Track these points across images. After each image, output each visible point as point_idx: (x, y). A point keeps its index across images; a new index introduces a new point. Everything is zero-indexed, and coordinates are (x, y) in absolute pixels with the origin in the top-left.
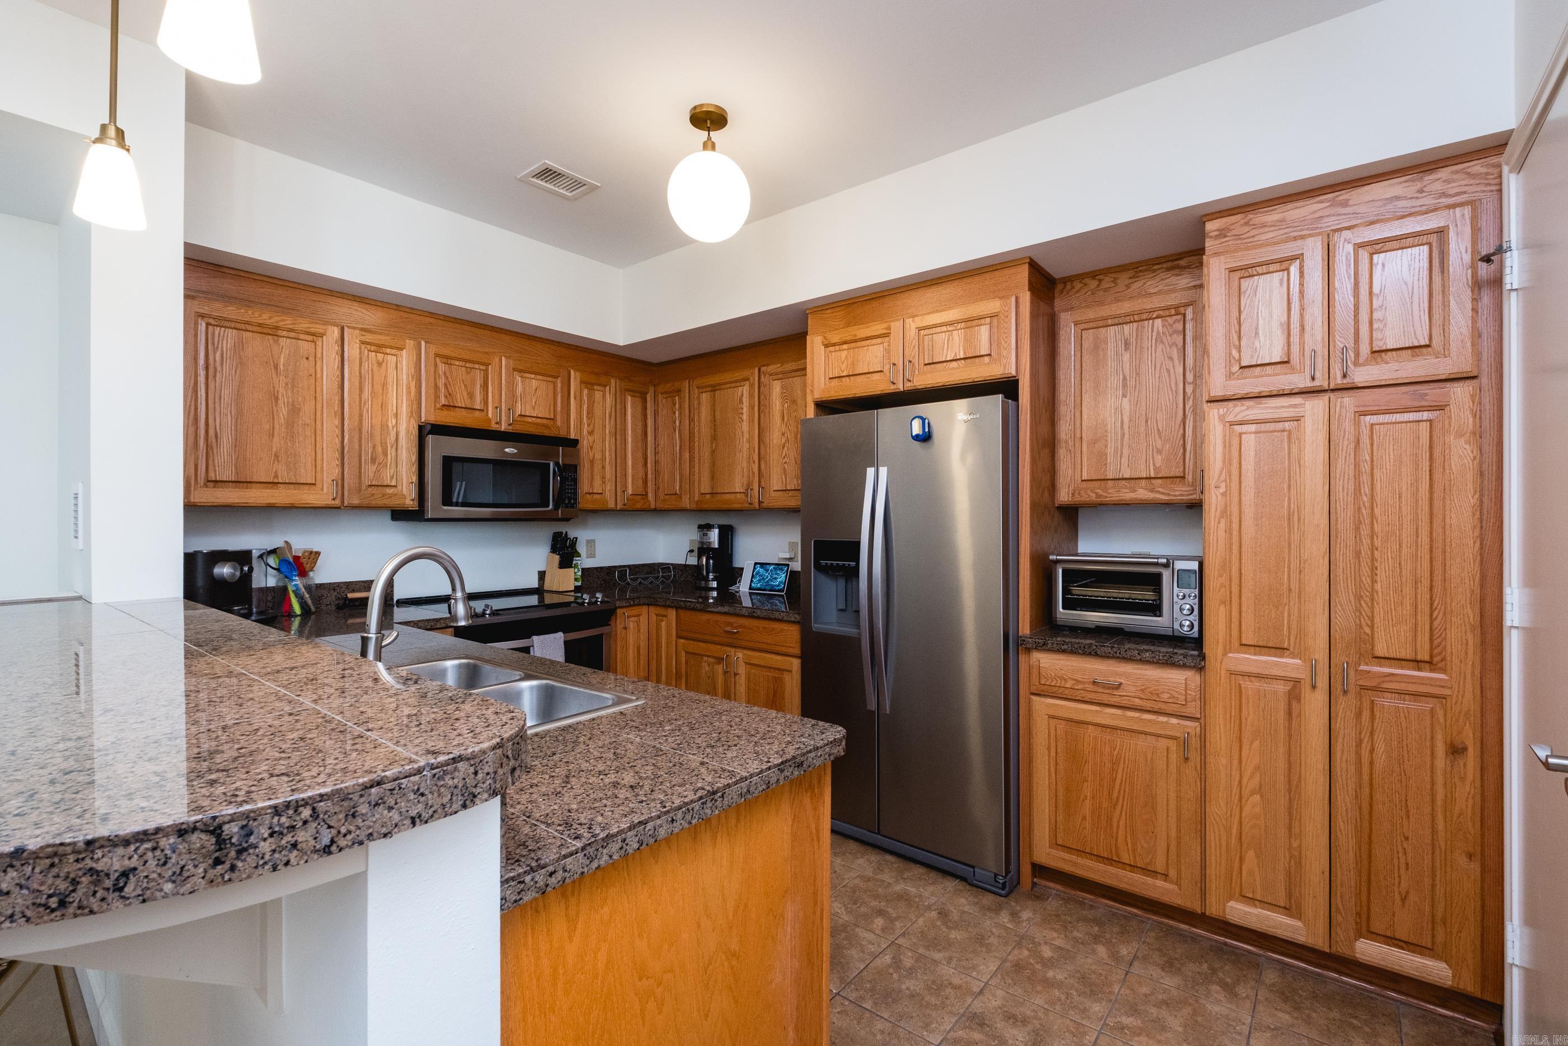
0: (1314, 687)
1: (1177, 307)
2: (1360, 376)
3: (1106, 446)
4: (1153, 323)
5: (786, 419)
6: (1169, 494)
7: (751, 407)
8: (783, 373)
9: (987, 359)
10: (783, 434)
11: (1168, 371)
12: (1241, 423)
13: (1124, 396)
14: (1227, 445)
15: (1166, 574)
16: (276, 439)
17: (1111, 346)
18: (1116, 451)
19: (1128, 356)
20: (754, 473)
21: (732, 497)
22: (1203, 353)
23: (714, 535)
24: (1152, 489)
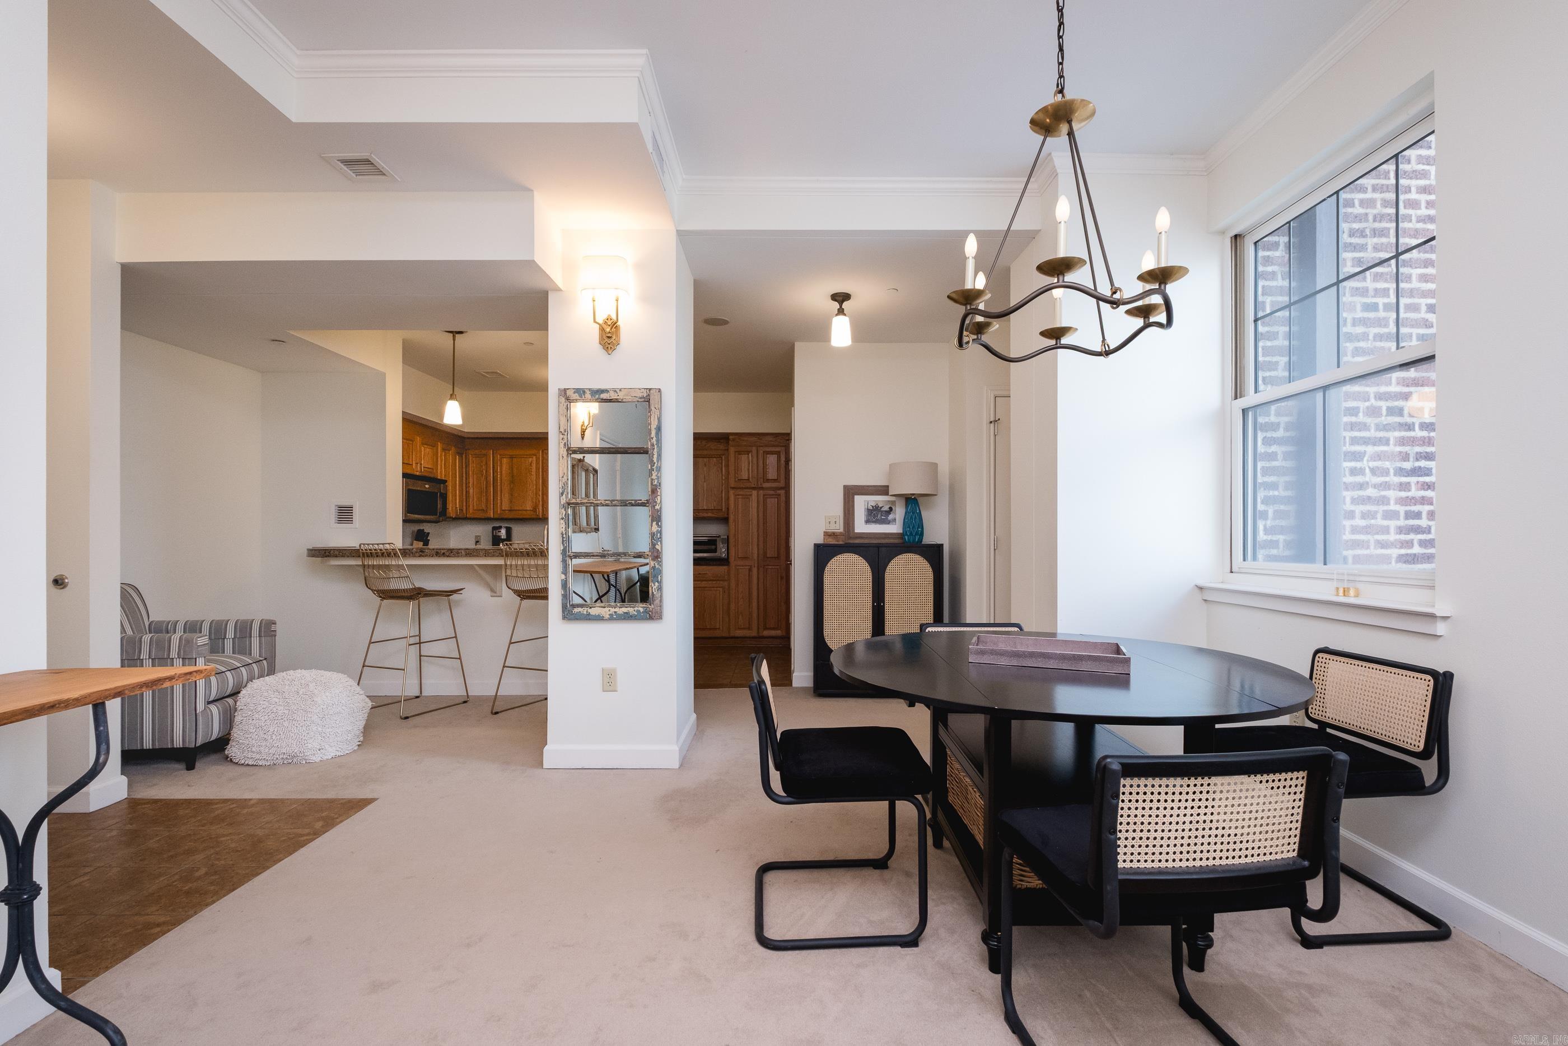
0: (754, 568)
1: (720, 455)
3: (699, 498)
4: (713, 459)
6: (717, 515)
7: (537, 469)
11: (717, 475)
12: (738, 495)
13: (704, 482)
14: (735, 501)
15: (718, 540)
17: (700, 464)
19: (706, 468)
21: (524, 512)
22: (728, 473)
23: (503, 532)
24: (713, 513)
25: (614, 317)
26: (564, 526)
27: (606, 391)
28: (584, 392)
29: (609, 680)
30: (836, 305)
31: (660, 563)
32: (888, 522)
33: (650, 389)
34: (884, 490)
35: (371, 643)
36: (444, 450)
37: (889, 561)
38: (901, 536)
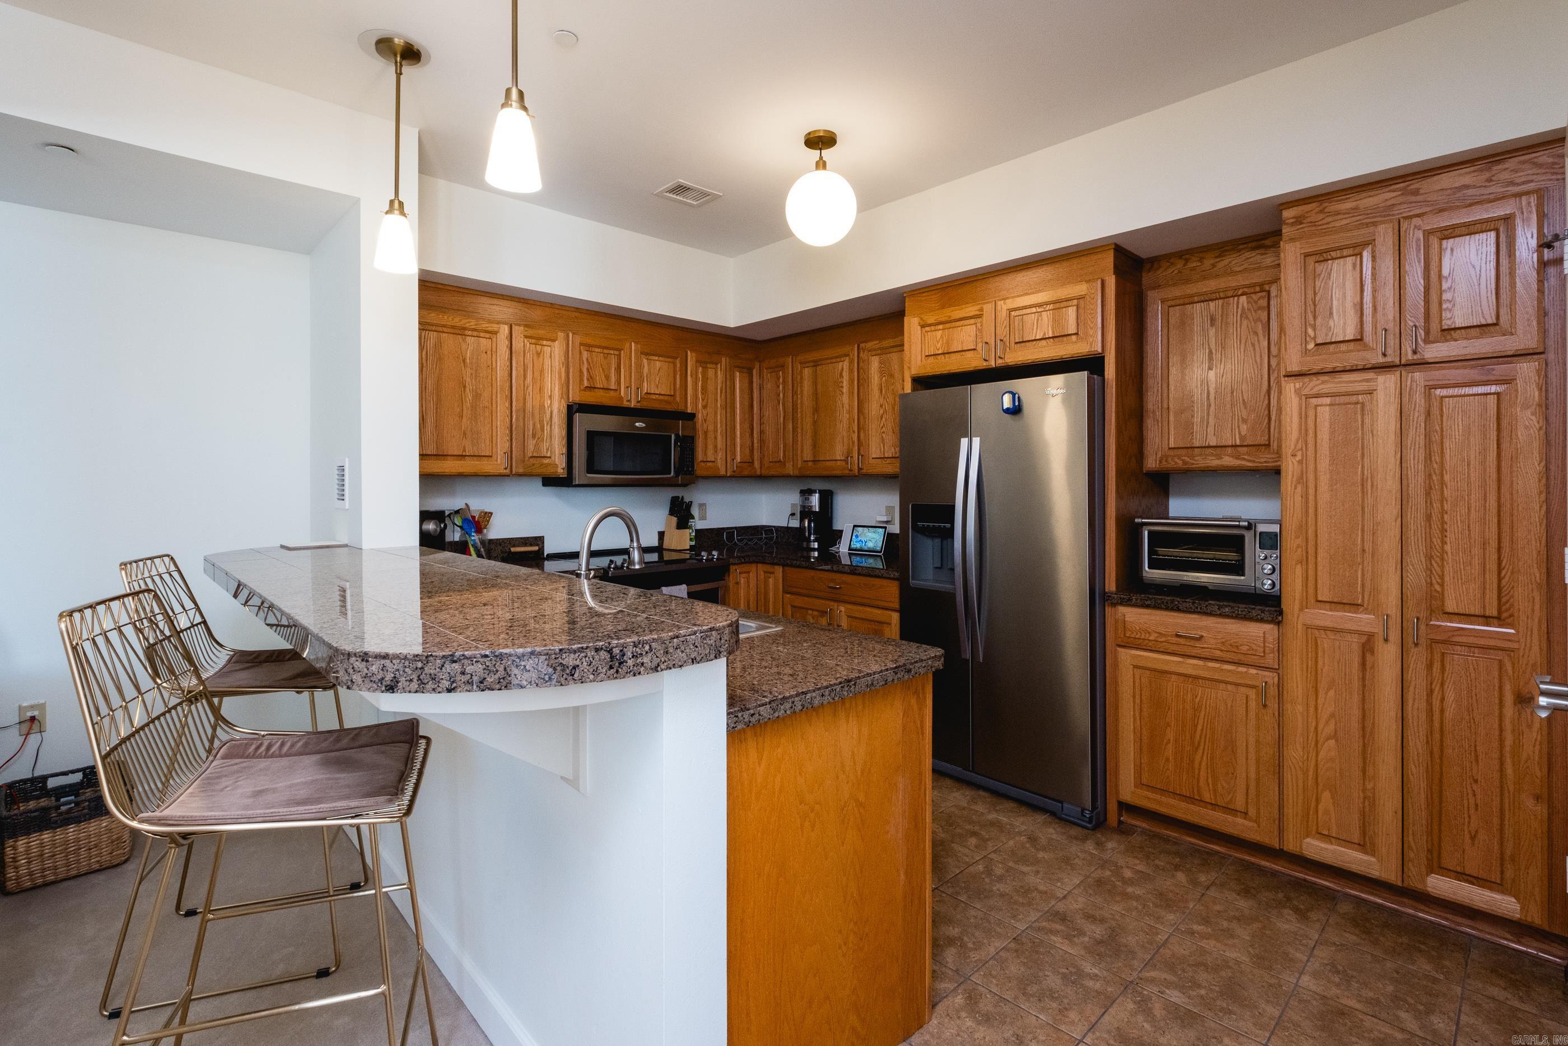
0: (1386, 640)
1: (1261, 285)
2: (1433, 352)
3: (1193, 416)
4: (1238, 299)
5: (884, 392)
6: (1254, 461)
7: (851, 381)
8: (880, 349)
9: (1074, 338)
10: (881, 406)
11: (1253, 345)
12: (1317, 396)
13: (1210, 368)
14: (1303, 416)
15: (1248, 536)
16: (464, 420)
17: (1197, 321)
18: (1202, 421)
19: (1214, 331)
20: (853, 442)
21: (832, 464)
22: (1282, 331)
24: (1238, 456)
36: (701, 361)
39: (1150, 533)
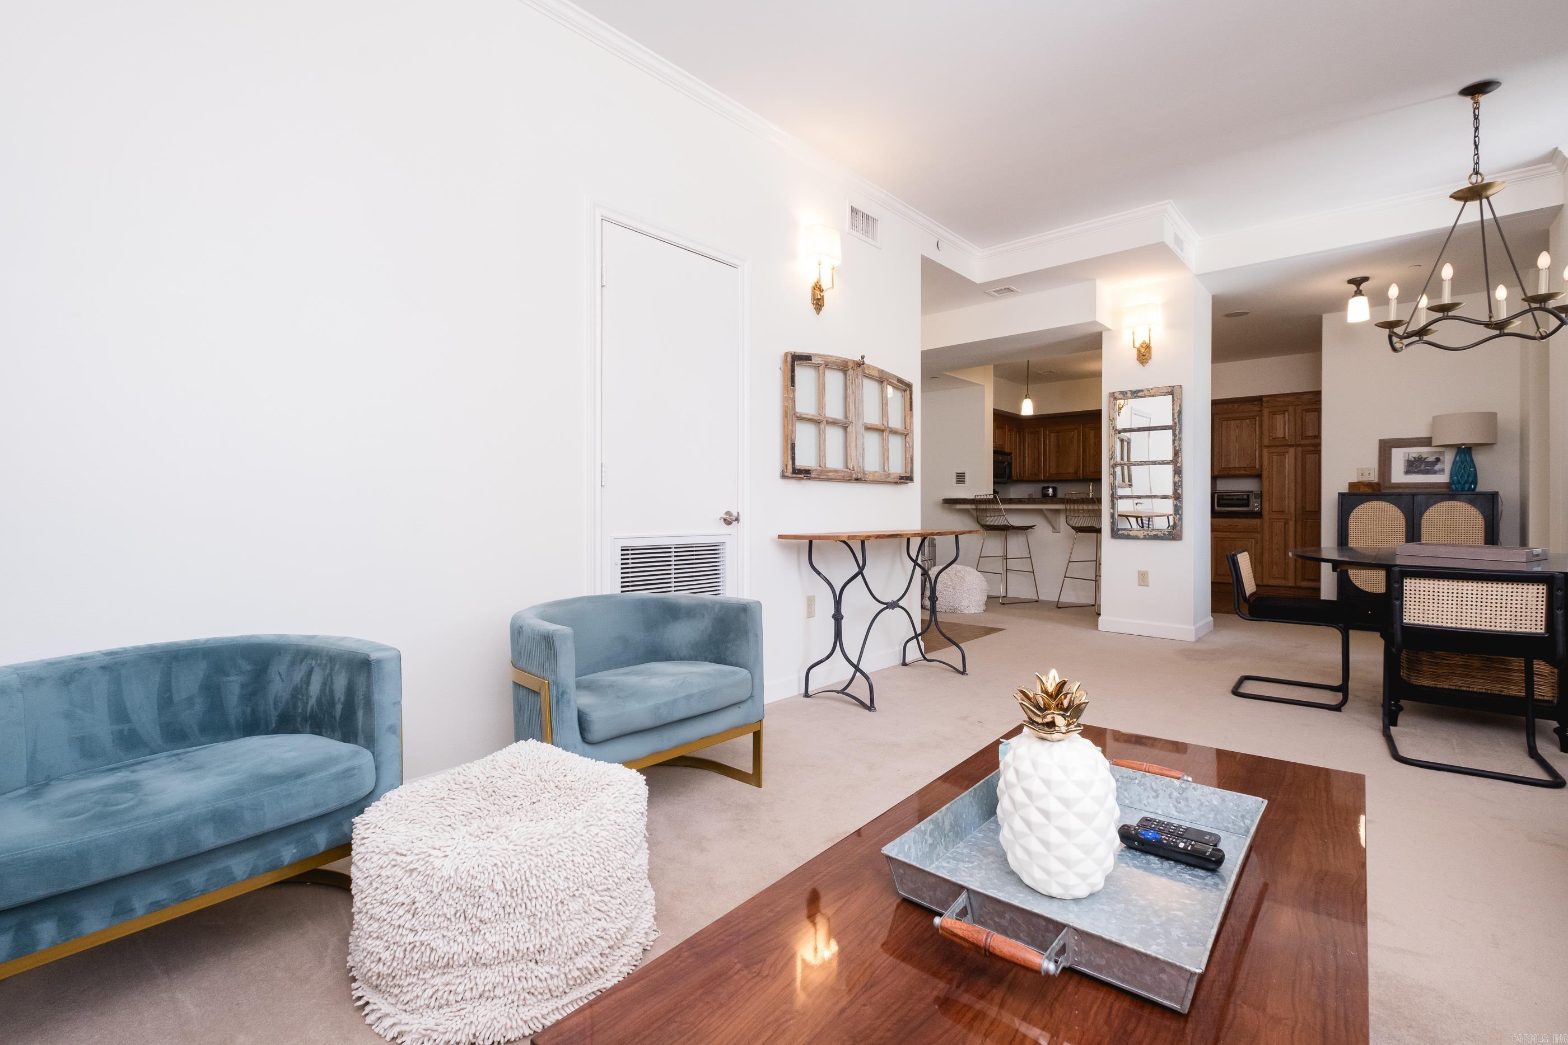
1: (1253, 416)
2: (1303, 442)
3: (1230, 457)
4: (1246, 420)
6: (1251, 472)
7: (1079, 440)
11: (1251, 435)
12: (1273, 453)
13: (1236, 442)
14: (1269, 458)
15: (1251, 496)
17: (1232, 426)
18: (1234, 459)
19: (1238, 430)
21: (1068, 474)
22: (1261, 433)
23: (1051, 491)
24: (1246, 470)
25: (1148, 342)
26: (1112, 479)
27: (1142, 391)
28: (1126, 393)
29: (1143, 579)
30: (1353, 288)
31: (1181, 502)
32: (1435, 473)
33: (1174, 386)
34: (1427, 442)
35: (980, 557)
36: (1009, 430)
37: (1427, 508)
38: (1448, 485)
39: (1218, 496)
